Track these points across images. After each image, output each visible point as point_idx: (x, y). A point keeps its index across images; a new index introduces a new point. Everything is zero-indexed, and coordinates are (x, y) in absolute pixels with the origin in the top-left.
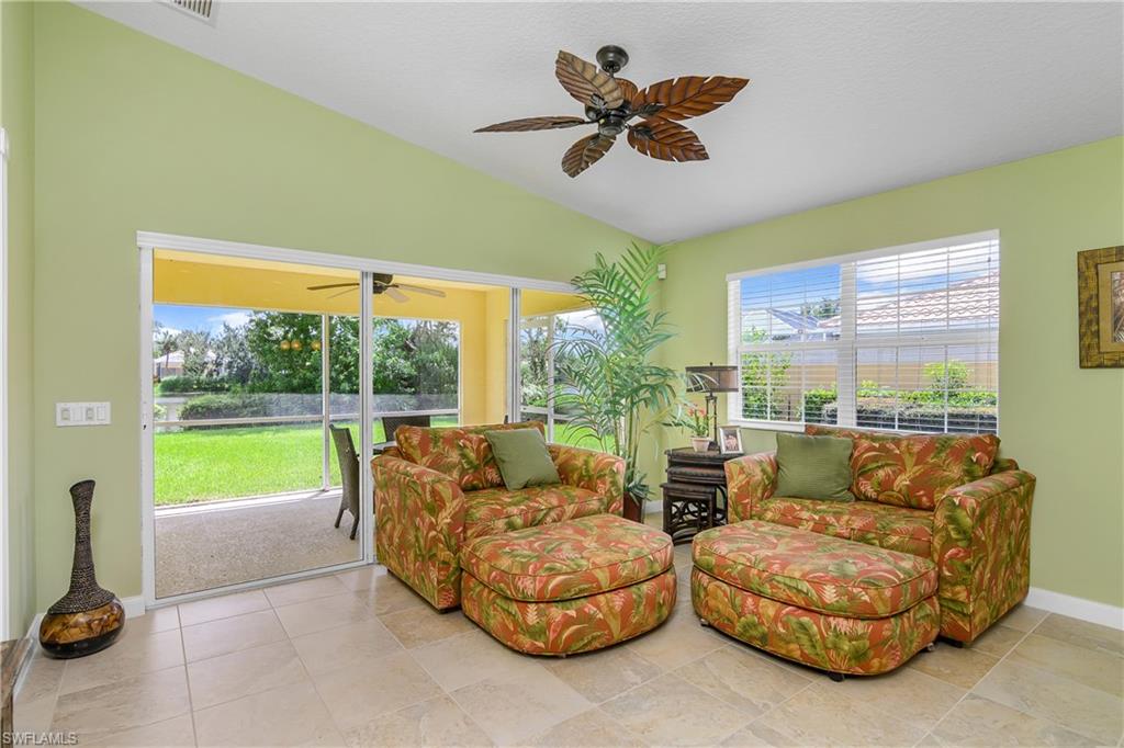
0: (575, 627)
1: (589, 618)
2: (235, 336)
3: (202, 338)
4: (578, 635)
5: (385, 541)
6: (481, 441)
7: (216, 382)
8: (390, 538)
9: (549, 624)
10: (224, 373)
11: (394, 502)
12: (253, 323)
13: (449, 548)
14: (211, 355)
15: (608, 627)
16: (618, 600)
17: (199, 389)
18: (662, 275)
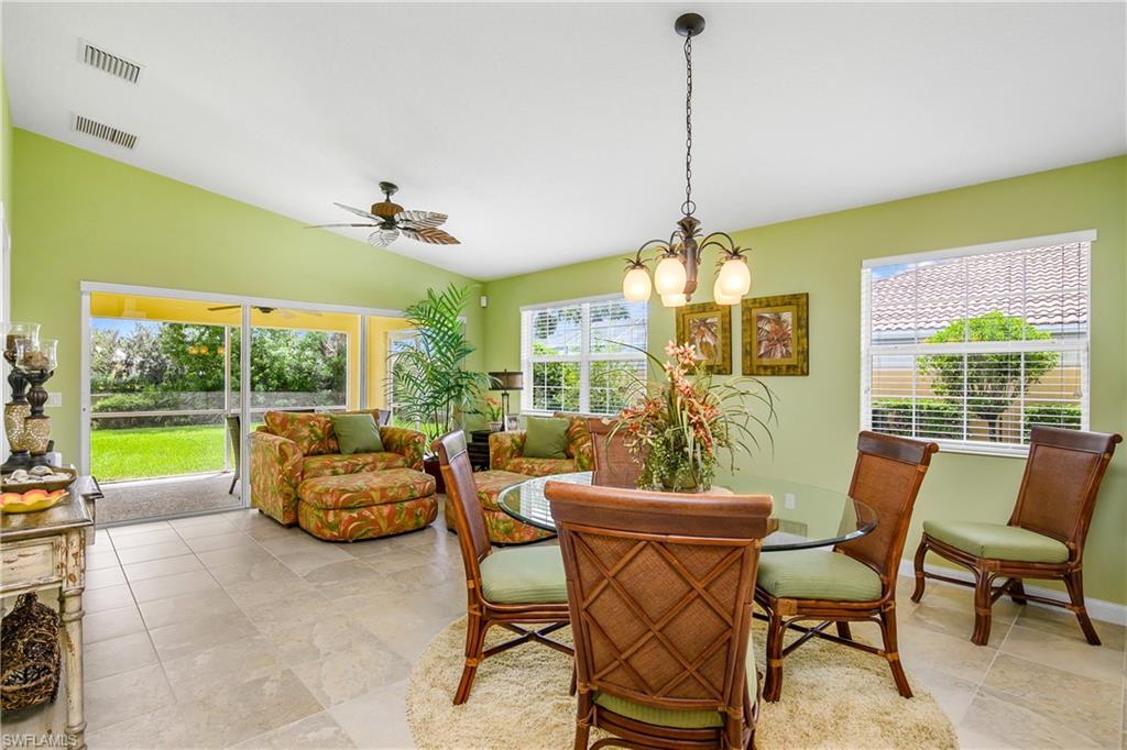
0: (356, 523)
1: (366, 518)
2: (148, 336)
3: (109, 337)
4: (358, 528)
5: (255, 489)
6: (328, 422)
7: (127, 383)
8: (259, 486)
9: (340, 521)
10: (135, 373)
11: (260, 462)
12: (167, 325)
13: (291, 485)
14: (120, 355)
15: (378, 524)
16: (386, 510)
17: (105, 390)
18: (484, 304)
